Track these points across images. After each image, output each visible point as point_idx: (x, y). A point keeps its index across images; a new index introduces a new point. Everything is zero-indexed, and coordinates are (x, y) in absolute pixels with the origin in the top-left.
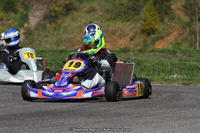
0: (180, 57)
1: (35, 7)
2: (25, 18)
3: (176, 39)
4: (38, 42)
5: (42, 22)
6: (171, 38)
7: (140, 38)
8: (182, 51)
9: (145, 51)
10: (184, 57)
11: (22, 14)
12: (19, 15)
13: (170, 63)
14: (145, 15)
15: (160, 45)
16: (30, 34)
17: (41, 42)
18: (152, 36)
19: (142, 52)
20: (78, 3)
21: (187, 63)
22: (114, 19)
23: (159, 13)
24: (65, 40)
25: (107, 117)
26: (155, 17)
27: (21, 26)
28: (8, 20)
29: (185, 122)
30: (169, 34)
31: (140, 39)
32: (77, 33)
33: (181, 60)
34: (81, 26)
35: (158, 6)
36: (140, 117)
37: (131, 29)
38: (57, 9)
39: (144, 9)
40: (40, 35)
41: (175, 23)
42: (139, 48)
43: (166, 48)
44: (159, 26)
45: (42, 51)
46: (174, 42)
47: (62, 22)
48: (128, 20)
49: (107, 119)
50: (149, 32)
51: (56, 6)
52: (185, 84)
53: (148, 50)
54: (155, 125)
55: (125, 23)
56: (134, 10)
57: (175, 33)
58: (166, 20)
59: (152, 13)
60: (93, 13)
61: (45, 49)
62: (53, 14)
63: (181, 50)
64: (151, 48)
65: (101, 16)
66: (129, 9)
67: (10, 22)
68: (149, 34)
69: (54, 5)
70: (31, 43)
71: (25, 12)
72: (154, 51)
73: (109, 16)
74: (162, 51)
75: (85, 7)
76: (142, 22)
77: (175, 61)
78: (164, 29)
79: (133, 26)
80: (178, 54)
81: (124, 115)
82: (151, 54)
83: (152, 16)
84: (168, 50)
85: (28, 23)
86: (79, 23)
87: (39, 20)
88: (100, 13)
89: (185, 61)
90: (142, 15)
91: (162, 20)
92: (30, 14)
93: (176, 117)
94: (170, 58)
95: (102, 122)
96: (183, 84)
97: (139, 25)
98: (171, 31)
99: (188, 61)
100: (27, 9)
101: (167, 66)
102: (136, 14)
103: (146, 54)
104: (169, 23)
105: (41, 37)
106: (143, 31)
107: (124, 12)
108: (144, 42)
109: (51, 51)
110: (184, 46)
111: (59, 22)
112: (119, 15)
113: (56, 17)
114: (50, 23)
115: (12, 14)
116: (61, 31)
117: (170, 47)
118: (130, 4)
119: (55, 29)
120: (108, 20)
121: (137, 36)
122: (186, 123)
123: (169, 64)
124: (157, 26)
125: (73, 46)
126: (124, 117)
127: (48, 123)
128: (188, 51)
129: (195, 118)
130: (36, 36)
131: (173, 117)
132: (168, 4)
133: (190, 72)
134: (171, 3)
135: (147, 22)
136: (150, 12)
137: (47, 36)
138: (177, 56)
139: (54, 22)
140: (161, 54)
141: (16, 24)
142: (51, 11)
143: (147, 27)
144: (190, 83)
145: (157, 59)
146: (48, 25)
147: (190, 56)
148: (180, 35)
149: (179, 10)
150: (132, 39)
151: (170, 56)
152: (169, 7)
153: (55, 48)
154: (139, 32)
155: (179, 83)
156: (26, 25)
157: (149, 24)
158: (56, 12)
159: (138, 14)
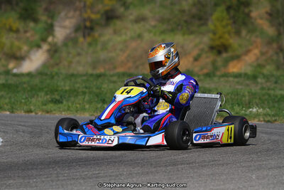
0: (262, 84)
1: (63, 14)
2: (50, 29)
3: (257, 59)
4: (66, 63)
5: (73, 35)
6: (250, 58)
7: (207, 57)
8: (265, 76)
9: (214, 75)
10: (268, 84)
11: (46, 23)
12: (41, 26)
13: (249, 92)
14: (215, 26)
15: (234, 68)
16: (56, 51)
17: (71, 62)
18: (225, 55)
19: (210, 76)
20: (122, 10)
21: (272, 92)
22: (172, 30)
23: (234, 22)
24: (105, 61)
25: (160, 167)
26: (229, 27)
27: (44, 40)
28: (26, 32)
29: (265, 173)
30: (248, 52)
31: (207, 59)
32: (121, 50)
33: (263, 89)
34: (125, 41)
35: (232, 12)
36: (205, 166)
37: (196, 46)
38: (93, 16)
39: (214, 17)
40: (69, 53)
41: (257, 37)
42: (205, 71)
43: (243, 71)
44: (234, 42)
45: (72, 75)
46: (255, 64)
47: (100, 35)
48: (192, 33)
49: (159, 169)
50: (220, 49)
51: (92, 12)
52: (268, 121)
53: (218, 73)
54: (225, 177)
55: (186, 37)
56: (200, 19)
57: (256, 51)
58: (244, 33)
59: (224, 23)
60: (142, 23)
61: (75, 72)
62: (88, 24)
63: (263, 74)
64: (223, 71)
65: (154, 27)
66: (193, 17)
67: (28, 34)
68: (220, 53)
69: (89, 11)
70: (57, 64)
71: (49, 21)
72: (226, 75)
73: (164, 27)
74: (238, 76)
75: (131, 14)
76: (211, 35)
77: (255, 89)
78: (240, 46)
79: (197, 40)
80: (259, 80)
81: (182, 164)
82: (222, 79)
83: (224, 27)
84: (246, 74)
85: (54, 36)
86: (124, 37)
87: (68, 31)
88: (153, 23)
89: (269, 89)
90: (211, 26)
91: (238, 33)
92: (56, 24)
93: (254, 166)
94: (248, 85)
95: (152, 172)
96: (264, 121)
97: (206, 40)
98: (250, 47)
99: (274, 89)
100: (52, 17)
101: (244, 96)
102: (202, 25)
103: (216, 79)
104: (248, 37)
105: (71, 56)
106: (212, 48)
107: (186, 22)
108: (214, 63)
109: (84, 75)
110: (269, 69)
111: (96, 34)
112: (178, 25)
113: (92, 29)
114: (84, 36)
115: (32, 25)
116: (99, 47)
117: (249, 70)
118: (194, 11)
119: (90, 44)
120: (163, 32)
121: (204, 56)
122: (267, 175)
123: (246, 93)
124: (231, 41)
125: (115, 68)
126: (183, 166)
127: (78, 174)
128: (272, 75)
129: (280, 167)
130: (64, 54)
131: (251, 166)
132: (247, 10)
133: (276, 105)
134: (251, 8)
135: (218, 36)
136: (222, 21)
137: (79, 54)
138: (258, 83)
139: (89, 35)
140: (236, 80)
141: (37, 37)
142: (85, 20)
143: (218, 43)
144: (275, 120)
145: (230, 86)
146: (81, 39)
147: (276, 83)
148: (263, 54)
149: (261, 18)
150: (196, 59)
151: (248, 82)
152: (248, 15)
153: (90, 71)
154: (206, 49)
155: (259, 121)
156: (50, 39)
157: (220, 37)
158: (91, 21)
159: (205, 24)
